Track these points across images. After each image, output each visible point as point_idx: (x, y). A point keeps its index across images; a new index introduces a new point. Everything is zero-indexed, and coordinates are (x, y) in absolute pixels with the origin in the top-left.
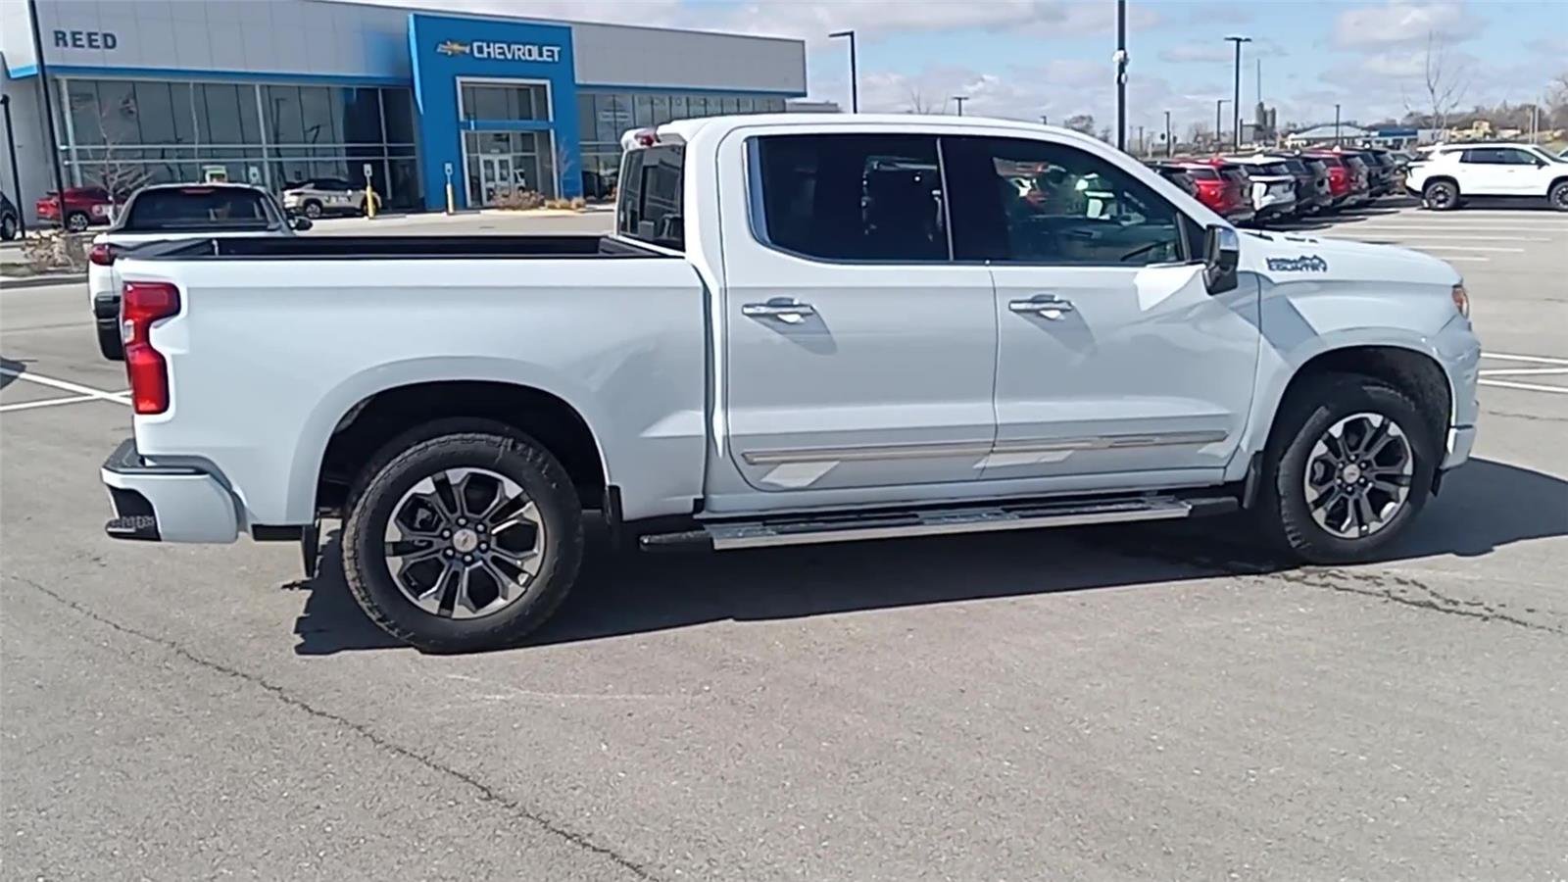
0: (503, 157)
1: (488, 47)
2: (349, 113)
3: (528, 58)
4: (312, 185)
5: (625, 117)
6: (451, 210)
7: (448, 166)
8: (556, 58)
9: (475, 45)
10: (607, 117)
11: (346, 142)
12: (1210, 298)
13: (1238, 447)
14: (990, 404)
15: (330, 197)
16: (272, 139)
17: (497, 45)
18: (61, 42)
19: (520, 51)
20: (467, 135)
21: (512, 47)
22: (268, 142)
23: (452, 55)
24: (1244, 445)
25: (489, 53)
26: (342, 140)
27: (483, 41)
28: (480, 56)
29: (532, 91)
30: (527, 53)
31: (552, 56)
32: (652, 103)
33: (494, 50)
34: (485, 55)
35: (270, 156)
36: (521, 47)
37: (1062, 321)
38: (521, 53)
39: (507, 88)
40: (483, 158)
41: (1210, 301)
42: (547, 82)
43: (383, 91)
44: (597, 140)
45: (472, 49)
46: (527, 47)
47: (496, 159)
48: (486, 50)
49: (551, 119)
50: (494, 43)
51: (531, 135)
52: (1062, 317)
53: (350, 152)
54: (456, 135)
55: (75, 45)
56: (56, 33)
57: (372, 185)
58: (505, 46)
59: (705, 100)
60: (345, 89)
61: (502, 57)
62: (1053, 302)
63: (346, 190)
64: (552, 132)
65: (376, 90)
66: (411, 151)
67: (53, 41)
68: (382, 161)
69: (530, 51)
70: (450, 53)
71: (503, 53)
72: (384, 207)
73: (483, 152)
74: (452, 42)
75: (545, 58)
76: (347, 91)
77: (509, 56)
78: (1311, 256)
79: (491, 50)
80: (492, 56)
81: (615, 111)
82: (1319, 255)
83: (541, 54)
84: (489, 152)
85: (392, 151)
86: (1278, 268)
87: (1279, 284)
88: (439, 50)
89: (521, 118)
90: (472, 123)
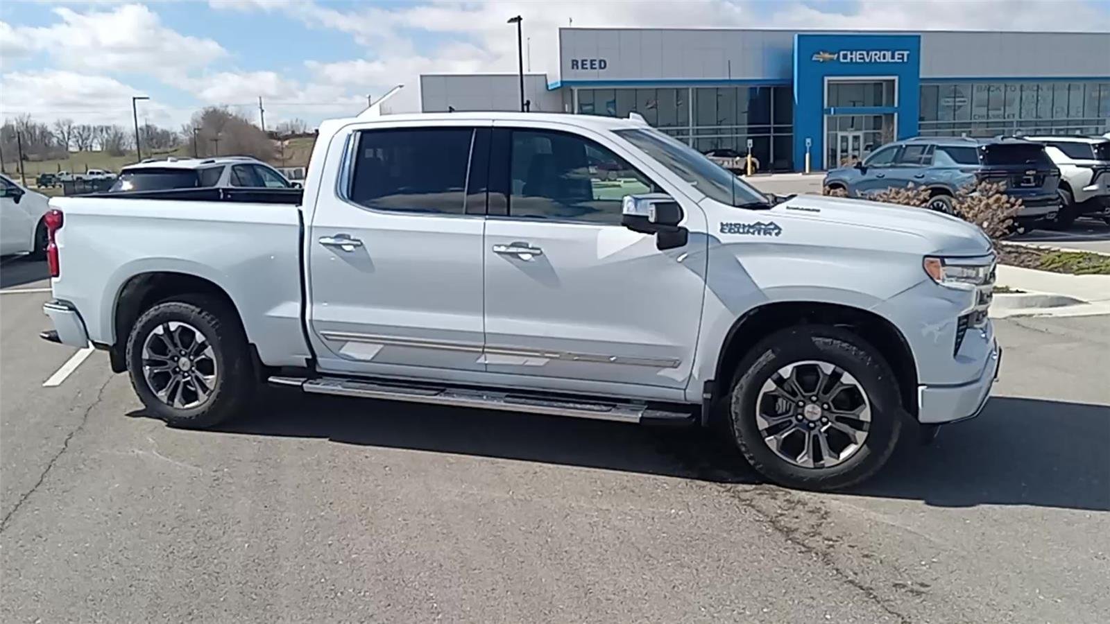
0: (857, 134)
1: (851, 54)
2: (753, 103)
3: (882, 60)
4: (713, 153)
5: (964, 101)
6: (807, 171)
7: (808, 140)
8: (905, 60)
9: (842, 53)
10: (948, 102)
11: (749, 124)
12: (660, 252)
13: (691, 374)
14: (482, 318)
15: (723, 161)
16: (695, 123)
17: (858, 52)
18: (575, 67)
19: (876, 56)
20: (828, 118)
21: (870, 53)
22: (693, 126)
23: (823, 62)
24: (696, 373)
25: (851, 59)
26: (746, 121)
27: (847, 50)
28: (845, 61)
29: (884, 84)
30: (882, 58)
31: (903, 58)
32: (989, 90)
33: (856, 57)
34: (849, 60)
35: (693, 134)
36: (878, 52)
37: (533, 262)
38: (877, 57)
39: (864, 84)
40: (840, 134)
41: (659, 255)
42: (896, 78)
43: (775, 89)
44: (937, 120)
45: (838, 57)
46: (882, 53)
47: (850, 135)
48: (849, 56)
49: (896, 105)
50: (856, 50)
51: (880, 117)
52: (533, 259)
53: (750, 131)
54: (820, 119)
55: (583, 68)
56: (573, 61)
57: (752, 153)
58: (865, 53)
59: (1038, 86)
60: (751, 88)
61: (862, 61)
62: (527, 247)
63: (736, 157)
64: (896, 115)
65: (770, 89)
66: (790, 130)
67: (570, 65)
68: (769, 137)
69: (884, 55)
70: (821, 60)
71: (863, 58)
72: (760, 169)
73: (841, 130)
74: (825, 52)
75: (896, 60)
76: (753, 90)
77: (867, 60)
78: (767, 223)
79: (853, 56)
80: (854, 60)
81: (955, 97)
82: (775, 222)
83: (893, 57)
84: (845, 130)
85: (776, 130)
86: (730, 231)
87: (725, 245)
88: (814, 59)
89: (875, 105)
90: (832, 109)
